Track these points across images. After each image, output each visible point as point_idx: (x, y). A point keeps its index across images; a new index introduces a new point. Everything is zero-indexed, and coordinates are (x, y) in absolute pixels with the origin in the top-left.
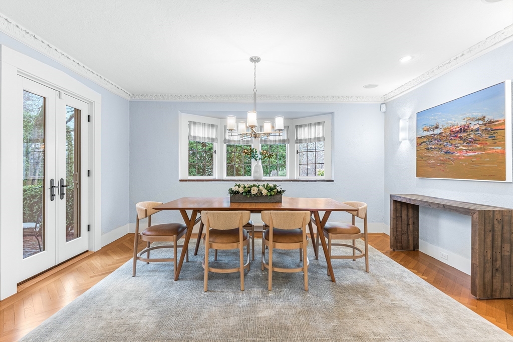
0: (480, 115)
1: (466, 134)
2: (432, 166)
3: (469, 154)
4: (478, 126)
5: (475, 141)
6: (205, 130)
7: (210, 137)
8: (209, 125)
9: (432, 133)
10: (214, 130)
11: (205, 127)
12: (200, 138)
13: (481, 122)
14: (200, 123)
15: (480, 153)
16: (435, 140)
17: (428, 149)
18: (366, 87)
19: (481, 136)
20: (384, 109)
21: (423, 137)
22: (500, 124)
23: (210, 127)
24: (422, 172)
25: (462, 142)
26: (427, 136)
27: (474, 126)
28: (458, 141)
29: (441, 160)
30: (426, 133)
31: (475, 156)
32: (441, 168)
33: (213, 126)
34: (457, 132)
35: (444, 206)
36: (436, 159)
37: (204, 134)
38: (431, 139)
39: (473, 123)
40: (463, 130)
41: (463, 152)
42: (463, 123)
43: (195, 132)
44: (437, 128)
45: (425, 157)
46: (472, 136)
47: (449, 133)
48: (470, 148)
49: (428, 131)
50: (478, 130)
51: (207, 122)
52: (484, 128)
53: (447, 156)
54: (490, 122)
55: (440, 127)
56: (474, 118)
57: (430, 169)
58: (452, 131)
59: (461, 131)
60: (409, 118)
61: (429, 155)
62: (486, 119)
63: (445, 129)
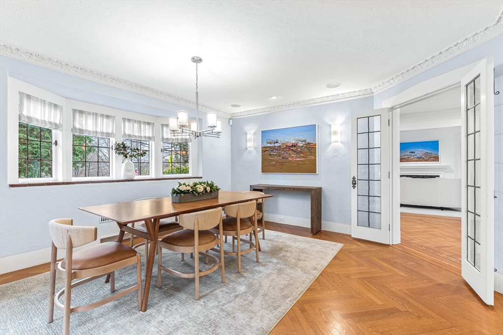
0: (303, 139)
1: (295, 148)
2: (274, 166)
3: (297, 159)
4: (302, 145)
5: (301, 152)
6: (44, 111)
7: (52, 121)
8: (50, 104)
9: (273, 145)
10: (58, 113)
11: (44, 106)
12: (37, 120)
13: (304, 143)
14: (37, 99)
15: (303, 159)
16: (276, 150)
17: (270, 155)
18: (233, 106)
19: (304, 150)
20: (231, 123)
21: (267, 147)
22: (314, 145)
23: (53, 108)
24: (265, 170)
25: (293, 152)
26: (269, 147)
27: (300, 144)
28: (290, 152)
29: (280, 162)
30: (269, 145)
31: (301, 161)
32: (280, 167)
33: (56, 106)
34: (291, 146)
35: (294, 189)
36: (277, 162)
37: (44, 116)
38: (273, 149)
39: (300, 143)
40: (294, 146)
41: (293, 157)
42: (294, 142)
43: (29, 110)
44: (277, 142)
45: (268, 159)
46: (299, 150)
47: (285, 146)
48: (298, 156)
49: (270, 143)
50: (302, 147)
51: (48, 100)
52: (305, 146)
53: (284, 160)
54: (309, 144)
55: (279, 142)
56: (300, 140)
57: (272, 168)
58: (287, 146)
59: (292, 146)
60: (254, 133)
61: (272, 158)
62: (307, 142)
63: (282, 144)
